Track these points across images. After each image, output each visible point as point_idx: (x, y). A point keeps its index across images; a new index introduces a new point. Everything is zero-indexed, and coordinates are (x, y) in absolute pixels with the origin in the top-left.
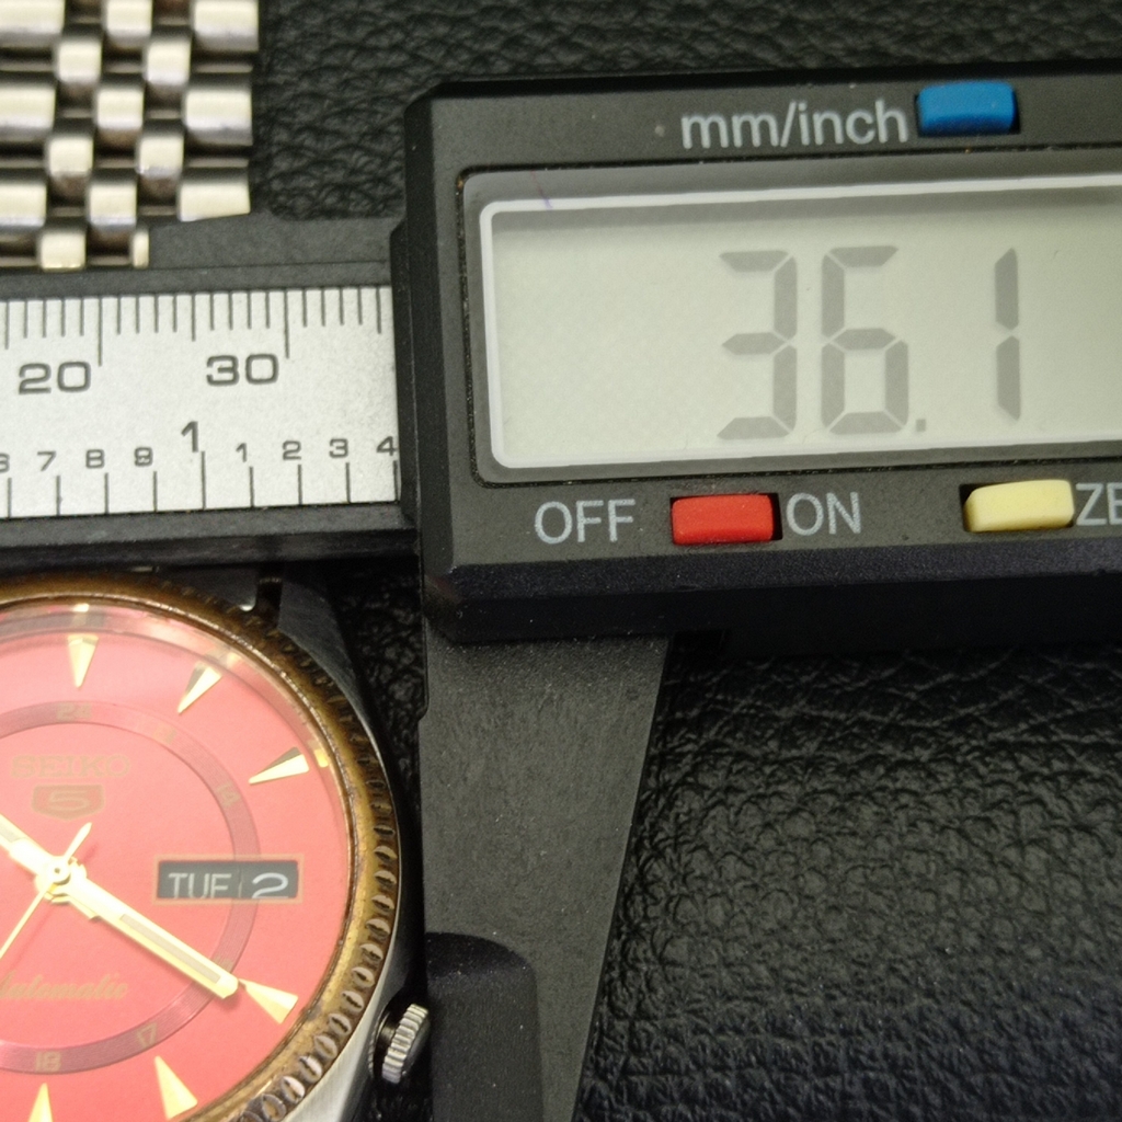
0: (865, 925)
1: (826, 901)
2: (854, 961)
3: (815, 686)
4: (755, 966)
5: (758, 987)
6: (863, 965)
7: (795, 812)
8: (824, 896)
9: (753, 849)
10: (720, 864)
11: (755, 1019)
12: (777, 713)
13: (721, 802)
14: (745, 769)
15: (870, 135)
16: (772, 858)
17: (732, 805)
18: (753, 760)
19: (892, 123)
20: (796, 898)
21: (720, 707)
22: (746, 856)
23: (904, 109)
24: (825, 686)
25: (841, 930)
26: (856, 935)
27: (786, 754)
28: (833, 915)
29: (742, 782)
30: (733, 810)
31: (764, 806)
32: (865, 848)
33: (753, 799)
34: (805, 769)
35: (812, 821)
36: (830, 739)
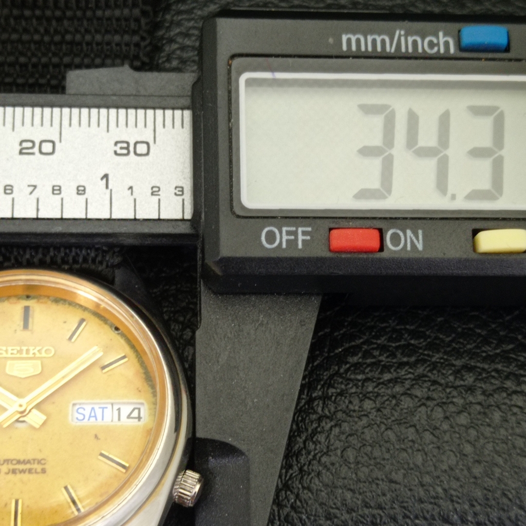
0: (492, 471)
1: (473, 458)
2: (485, 489)
3: (474, 350)
4: (436, 487)
5: (437, 497)
6: (490, 491)
7: (459, 413)
8: (473, 455)
9: (439, 429)
10: (421, 435)
11: (434, 513)
12: (454, 362)
13: (424, 404)
14: (436, 389)
15: (436, 49)
16: (448, 434)
17: (429, 406)
18: (441, 385)
19: (447, 44)
20: (458, 455)
21: (426, 357)
22: (434, 432)
23: (453, 37)
24: (478, 351)
25: (480, 473)
26: (488, 476)
27: (458, 383)
28: (477, 464)
29: (435, 395)
30: (429, 409)
31: (445, 408)
32: (494, 433)
33: (440, 404)
34: (466, 392)
35: (469, 417)
36: (480, 377)
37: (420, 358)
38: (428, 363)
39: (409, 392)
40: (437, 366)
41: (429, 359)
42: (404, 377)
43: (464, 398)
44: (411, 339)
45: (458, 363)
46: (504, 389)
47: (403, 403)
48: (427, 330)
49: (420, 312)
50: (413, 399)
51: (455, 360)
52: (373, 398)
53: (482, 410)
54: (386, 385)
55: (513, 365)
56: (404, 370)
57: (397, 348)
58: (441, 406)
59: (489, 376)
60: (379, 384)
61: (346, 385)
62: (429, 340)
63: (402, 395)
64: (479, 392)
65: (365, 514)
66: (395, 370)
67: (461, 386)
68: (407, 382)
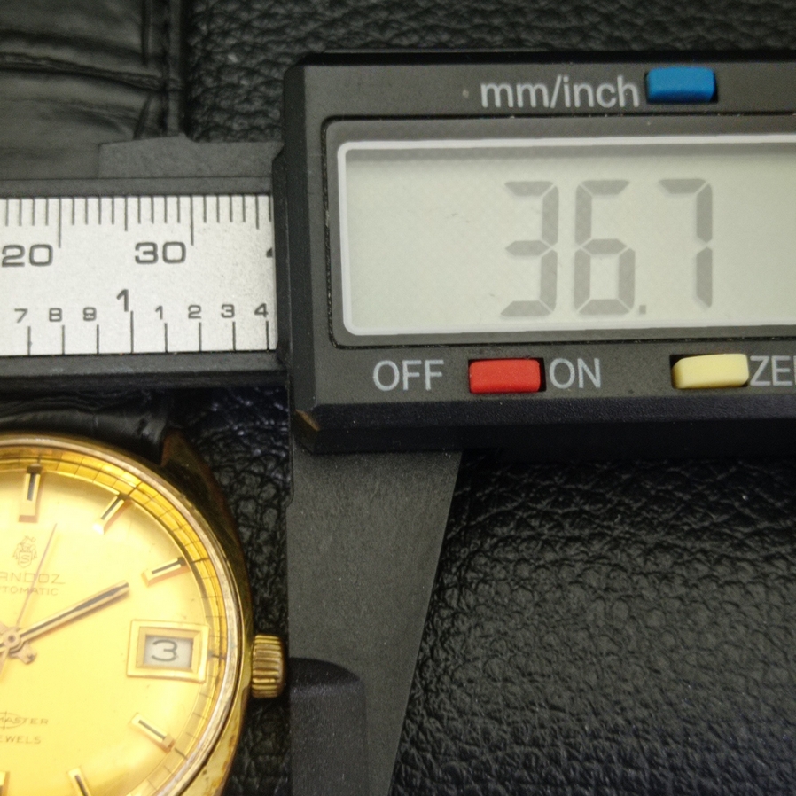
15: (613, 101)
19: (628, 94)
23: (637, 83)
30: (609, 604)
31: (630, 604)
32: (699, 640)
33: (623, 598)
34: (661, 581)
35: (663, 617)
36: (680, 561)
37: (596, 531)
38: (608, 539)
39: (581, 579)
40: (620, 543)
41: (609, 532)
42: (575, 558)
43: (658, 591)
44: (584, 504)
45: (651, 539)
46: (714, 579)
47: (571, 595)
48: (608, 492)
49: (597, 465)
50: (585, 590)
51: (647, 535)
52: (529, 587)
53: (682, 608)
54: (547, 569)
55: (727, 543)
56: (574, 548)
57: (565, 516)
58: (624, 601)
59: (693, 559)
60: (539, 567)
61: (492, 568)
62: (609, 506)
63: (571, 583)
64: (678, 581)
65: (514, 753)
66: (561, 548)
67: (654, 572)
68: (578, 565)
